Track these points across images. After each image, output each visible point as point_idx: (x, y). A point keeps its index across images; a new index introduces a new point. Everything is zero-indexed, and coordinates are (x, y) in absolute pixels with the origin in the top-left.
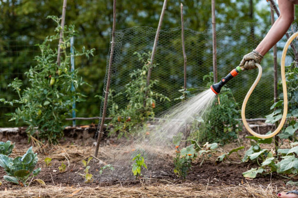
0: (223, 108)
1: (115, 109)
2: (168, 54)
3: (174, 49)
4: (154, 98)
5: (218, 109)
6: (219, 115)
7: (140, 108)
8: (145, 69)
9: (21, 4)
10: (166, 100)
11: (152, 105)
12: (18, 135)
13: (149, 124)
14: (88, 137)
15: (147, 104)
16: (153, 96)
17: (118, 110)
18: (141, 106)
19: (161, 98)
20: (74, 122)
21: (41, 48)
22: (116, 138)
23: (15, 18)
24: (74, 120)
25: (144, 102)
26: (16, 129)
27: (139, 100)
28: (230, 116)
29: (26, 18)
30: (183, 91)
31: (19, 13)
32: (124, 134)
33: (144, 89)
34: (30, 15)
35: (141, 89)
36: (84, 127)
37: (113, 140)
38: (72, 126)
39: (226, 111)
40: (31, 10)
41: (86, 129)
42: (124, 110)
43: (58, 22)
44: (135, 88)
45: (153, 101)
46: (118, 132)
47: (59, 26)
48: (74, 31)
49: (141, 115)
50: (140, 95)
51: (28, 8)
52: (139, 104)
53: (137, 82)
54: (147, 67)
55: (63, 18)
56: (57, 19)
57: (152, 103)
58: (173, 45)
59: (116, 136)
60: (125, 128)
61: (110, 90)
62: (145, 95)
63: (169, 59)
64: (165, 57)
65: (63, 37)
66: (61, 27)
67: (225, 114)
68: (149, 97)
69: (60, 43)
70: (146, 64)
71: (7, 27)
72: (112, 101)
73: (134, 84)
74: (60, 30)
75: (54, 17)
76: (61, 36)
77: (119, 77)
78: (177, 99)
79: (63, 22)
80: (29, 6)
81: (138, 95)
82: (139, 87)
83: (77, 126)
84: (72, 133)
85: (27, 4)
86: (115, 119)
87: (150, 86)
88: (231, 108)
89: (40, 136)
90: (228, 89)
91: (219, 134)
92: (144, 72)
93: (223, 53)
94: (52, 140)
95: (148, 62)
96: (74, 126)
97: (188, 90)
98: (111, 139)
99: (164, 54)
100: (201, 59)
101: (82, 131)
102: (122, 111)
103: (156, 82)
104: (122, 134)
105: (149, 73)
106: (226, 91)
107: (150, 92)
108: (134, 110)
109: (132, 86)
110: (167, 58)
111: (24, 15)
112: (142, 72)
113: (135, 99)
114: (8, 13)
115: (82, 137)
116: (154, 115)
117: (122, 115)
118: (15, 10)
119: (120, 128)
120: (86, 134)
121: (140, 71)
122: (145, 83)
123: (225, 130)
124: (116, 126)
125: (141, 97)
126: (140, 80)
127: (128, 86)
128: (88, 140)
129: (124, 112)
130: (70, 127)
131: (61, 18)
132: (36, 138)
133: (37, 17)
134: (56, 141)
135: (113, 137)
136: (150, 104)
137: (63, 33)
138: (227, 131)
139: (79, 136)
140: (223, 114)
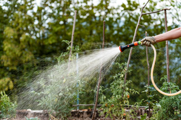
0: (174, 99)
1: (104, 98)
2: (139, 68)
3: (142, 65)
4: (129, 91)
5: (170, 99)
6: (171, 103)
7: (120, 98)
8: (123, 73)
9: (48, 38)
10: (136, 93)
11: (128, 97)
12: (42, 115)
13: (126, 109)
14: (86, 116)
15: (124, 96)
16: (128, 91)
17: (106, 99)
18: (120, 97)
19: (133, 92)
20: (78, 107)
21: (58, 60)
22: (104, 118)
23: (43, 47)
24: (78, 106)
25: (122, 94)
26: (41, 111)
27: (119, 93)
28: (178, 103)
29: (51, 47)
30: (147, 87)
31: (46, 43)
32: (109, 115)
33: (122, 86)
34: (53, 44)
35: (121, 86)
36: (84, 110)
37: (103, 119)
38: (77, 110)
39: (175, 101)
40: (54, 41)
41: (85, 112)
42: (110, 99)
43: (69, 44)
44: (117, 85)
45: (128, 94)
46: (105, 113)
47: (69, 46)
48: (78, 50)
49: (120, 103)
50: (119, 89)
51: (52, 40)
52: (119, 95)
53: (118, 82)
54: (124, 72)
55: (72, 42)
56: (68, 42)
57: (127, 95)
58: (142, 63)
59: (104, 116)
60: (110, 111)
61: (101, 86)
62: (123, 90)
63: (140, 72)
64: (137, 70)
65: (72, 53)
66: (71, 47)
67: (175, 102)
68: (126, 91)
69: (69, 57)
70: (124, 70)
71: (39, 52)
72: (102, 93)
73: (116, 83)
74: (70, 49)
75: (67, 41)
76: (71, 53)
77: (108, 83)
78: (143, 92)
79: (72, 44)
80: (53, 39)
81: (118, 90)
82: (119, 84)
83: (79, 110)
84: (76, 114)
85: (51, 38)
86: (103, 105)
87: (126, 84)
88: (179, 99)
89: (56, 115)
90: (177, 86)
91: (171, 115)
92: (122, 76)
93: (174, 68)
94: (64, 117)
95: (125, 69)
96: (78, 110)
97: (150, 86)
98: (101, 118)
99: (137, 69)
100: (160, 72)
101: (82, 113)
102: (109, 100)
103: (130, 82)
104: (108, 114)
105: (125, 76)
106: (176, 87)
107: (126, 88)
108: (116, 99)
109: (115, 84)
110: (138, 71)
111: (50, 44)
112: (121, 75)
113: (117, 92)
114: (40, 43)
115: (82, 117)
116: (129, 103)
117: (108, 103)
118: (44, 42)
119: (107, 111)
120: (85, 115)
121: (120, 75)
122: (123, 82)
123: (175, 113)
124: (104, 109)
125: (120, 91)
126: (120, 81)
127: (112, 84)
128: (87, 118)
129: (109, 101)
130: (75, 110)
131: (70, 42)
132: (54, 116)
133: (57, 46)
134: (66, 119)
135: (102, 117)
136: (126, 95)
137: (72, 51)
138: (177, 113)
139: (81, 116)
140: (173, 102)
